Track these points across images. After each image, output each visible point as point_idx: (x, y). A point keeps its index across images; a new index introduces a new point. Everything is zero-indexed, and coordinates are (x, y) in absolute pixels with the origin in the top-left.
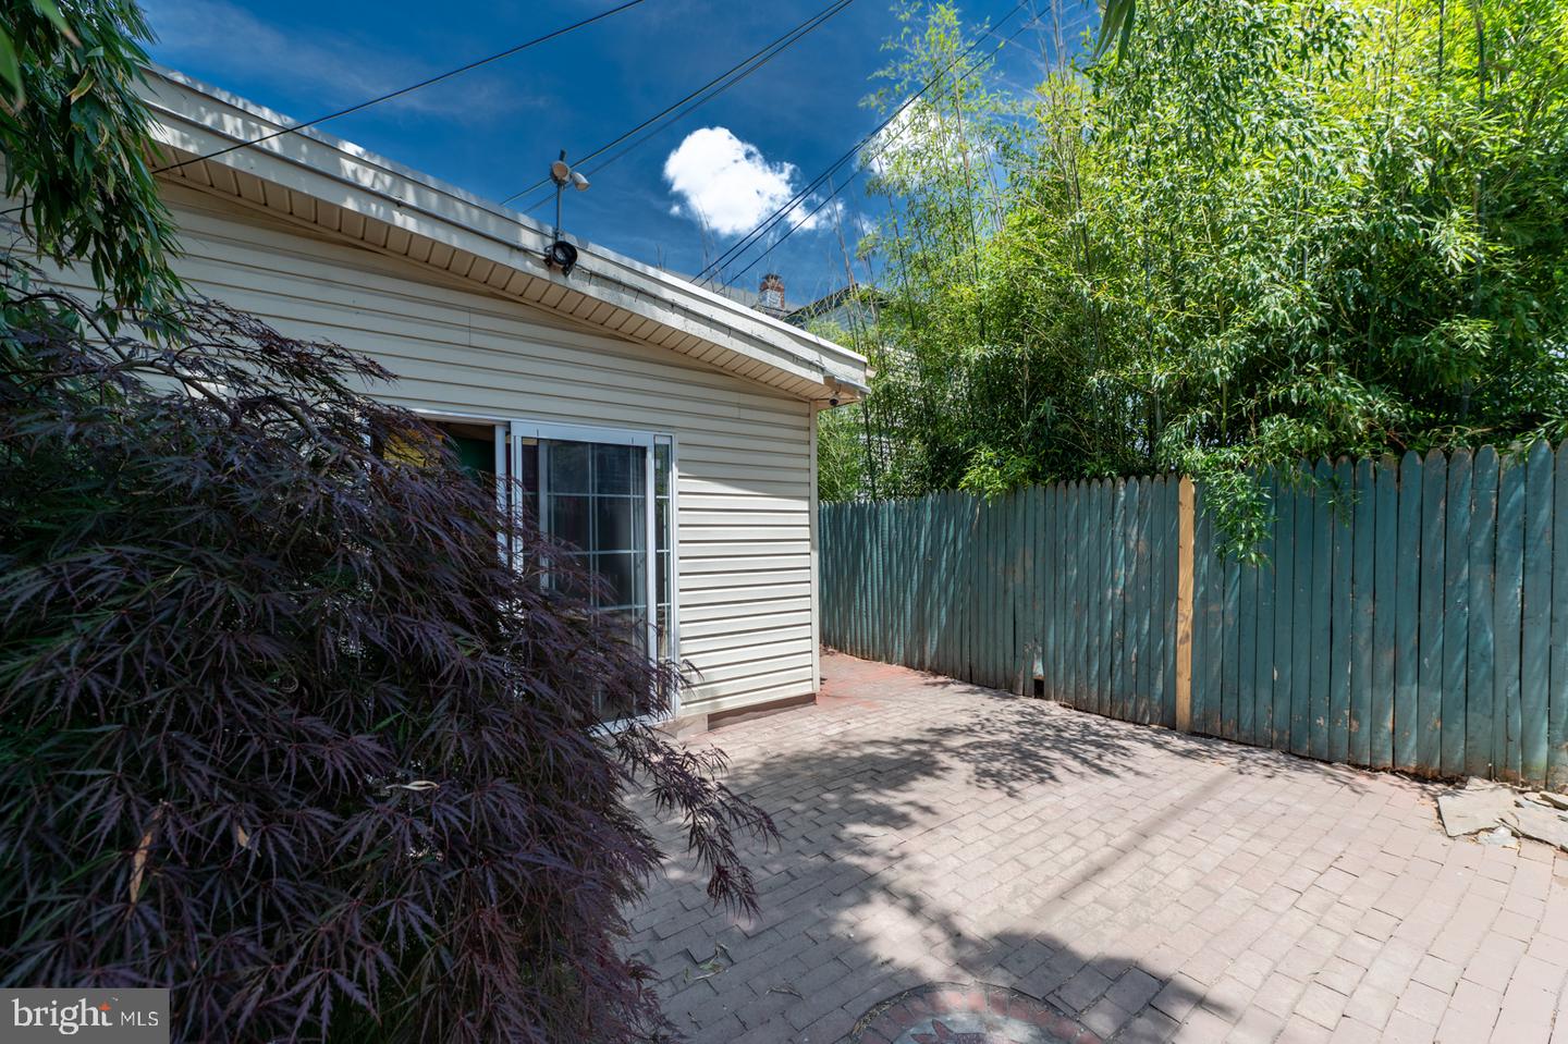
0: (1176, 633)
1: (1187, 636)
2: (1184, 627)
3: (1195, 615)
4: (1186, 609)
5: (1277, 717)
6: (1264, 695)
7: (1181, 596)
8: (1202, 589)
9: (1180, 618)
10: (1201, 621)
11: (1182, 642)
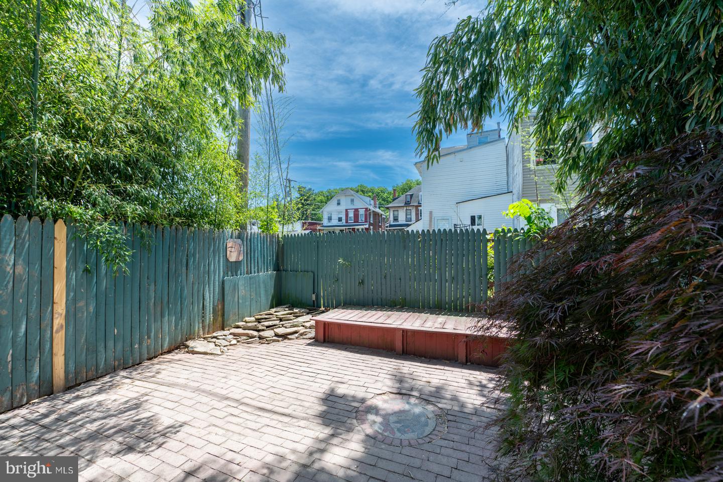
0: (52, 327)
1: (62, 326)
2: (59, 321)
3: (67, 312)
4: (60, 308)
5: (117, 353)
6: (111, 344)
7: (56, 300)
8: (72, 294)
9: (56, 316)
10: (72, 315)
11: (57, 332)
